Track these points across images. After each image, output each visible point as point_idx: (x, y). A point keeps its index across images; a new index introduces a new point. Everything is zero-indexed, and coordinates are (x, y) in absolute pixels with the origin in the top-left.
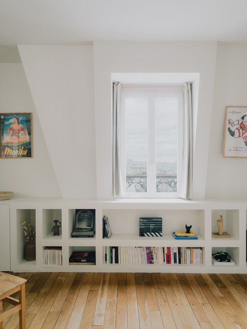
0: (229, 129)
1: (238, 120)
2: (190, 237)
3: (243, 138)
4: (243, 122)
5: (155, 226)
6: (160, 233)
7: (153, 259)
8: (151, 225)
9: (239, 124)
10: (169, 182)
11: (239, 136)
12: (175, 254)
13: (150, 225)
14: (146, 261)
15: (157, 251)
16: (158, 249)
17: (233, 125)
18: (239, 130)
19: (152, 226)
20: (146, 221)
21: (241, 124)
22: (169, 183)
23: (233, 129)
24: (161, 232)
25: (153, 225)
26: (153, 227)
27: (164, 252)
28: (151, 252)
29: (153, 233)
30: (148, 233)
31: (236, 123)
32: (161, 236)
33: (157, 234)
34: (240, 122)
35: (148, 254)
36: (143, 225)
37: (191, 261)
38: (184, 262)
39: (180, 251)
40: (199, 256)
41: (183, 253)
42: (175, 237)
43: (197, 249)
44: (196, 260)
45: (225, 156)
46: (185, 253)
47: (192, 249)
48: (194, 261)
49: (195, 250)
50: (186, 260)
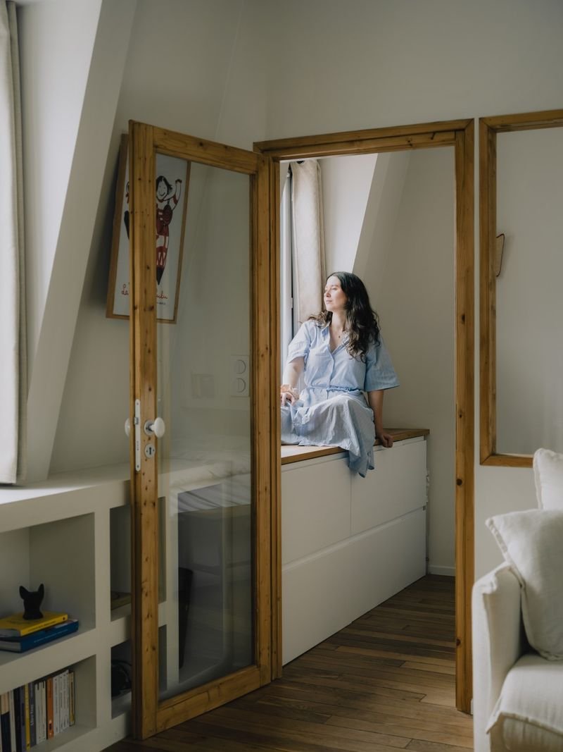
0: (127, 214)
12: (5, 719)
37: (49, 727)
38: (28, 742)
39: (19, 701)
40: (67, 696)
41: (27, 707)
42: (19, 644)
43: (61, 675)
44: (61, 714)
45: (116, 312)
46: (32, 701)
47: (48, 681)
48: (56, 725)
49: (57, 677)
50: (33, 729)
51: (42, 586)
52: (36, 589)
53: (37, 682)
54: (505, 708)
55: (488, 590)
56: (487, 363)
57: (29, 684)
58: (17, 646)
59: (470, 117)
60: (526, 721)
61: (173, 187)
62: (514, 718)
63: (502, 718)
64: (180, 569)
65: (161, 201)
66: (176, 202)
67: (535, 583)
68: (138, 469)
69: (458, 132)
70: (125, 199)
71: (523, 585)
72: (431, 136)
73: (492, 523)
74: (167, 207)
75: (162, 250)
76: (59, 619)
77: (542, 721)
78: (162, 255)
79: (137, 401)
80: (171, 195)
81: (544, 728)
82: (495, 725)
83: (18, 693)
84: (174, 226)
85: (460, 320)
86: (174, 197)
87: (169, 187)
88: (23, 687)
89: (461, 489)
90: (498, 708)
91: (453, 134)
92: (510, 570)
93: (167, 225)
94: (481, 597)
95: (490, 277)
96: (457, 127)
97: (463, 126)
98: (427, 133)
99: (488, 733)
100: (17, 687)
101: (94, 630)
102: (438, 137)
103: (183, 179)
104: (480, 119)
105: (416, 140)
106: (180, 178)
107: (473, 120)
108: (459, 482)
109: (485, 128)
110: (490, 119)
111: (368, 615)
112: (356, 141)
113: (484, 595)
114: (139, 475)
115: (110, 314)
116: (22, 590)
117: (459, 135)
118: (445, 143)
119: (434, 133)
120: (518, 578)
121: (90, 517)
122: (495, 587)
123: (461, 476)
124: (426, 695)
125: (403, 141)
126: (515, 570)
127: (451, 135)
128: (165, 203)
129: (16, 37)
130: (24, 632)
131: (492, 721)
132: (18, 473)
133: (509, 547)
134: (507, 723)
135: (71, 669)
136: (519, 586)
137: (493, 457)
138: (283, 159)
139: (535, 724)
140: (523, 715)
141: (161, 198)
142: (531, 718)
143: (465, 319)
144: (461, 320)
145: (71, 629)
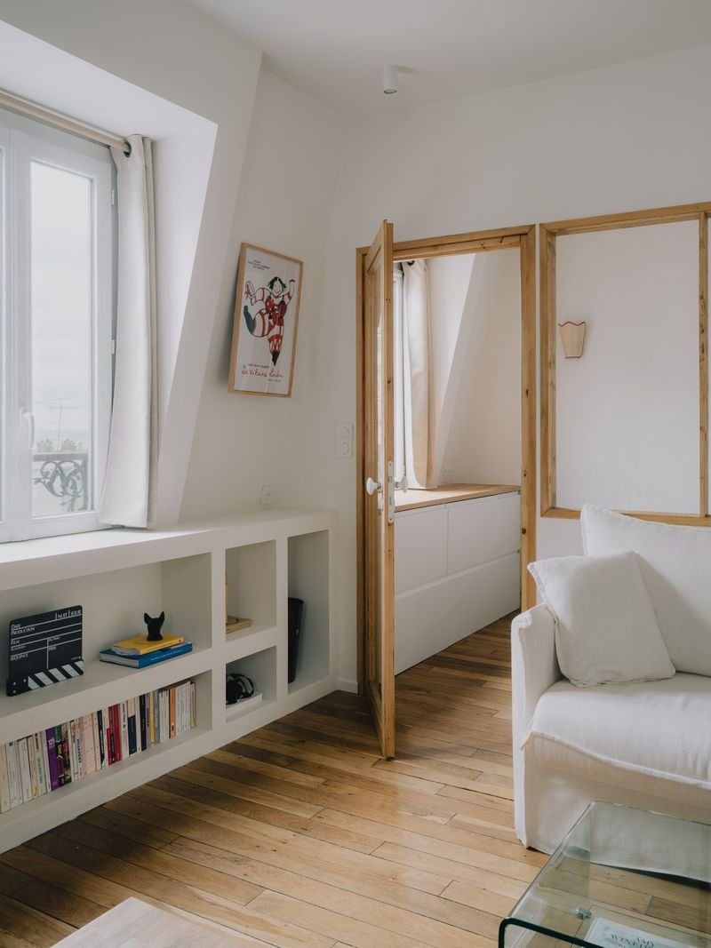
0: (246, 308)
1: (263, 289)
2: (175, 650)
3: (271, 340)
4: (272, 296)
5: (63, 639)
6: (77, 663)
7: (68, 766)
8: (49, 639)
9: (265, 300)
10: (45, 477)
11: (263, 336)
12: (131, 720)
13: (44, 643)
14: (49, 780)
15: (82, 729)
16: (84, 721)
17: (253, 301)
18: (262, 315)
19: (51, 643)
20: (31, 628)
21: (267, 300)
22: (47, 481)
23: (253, 312)
24: (78, 660)
25: (56, 638)
26: (53, 647)
27: (100, 728)
28: (61, 743)
29: (54, 672)
30: (41, 676)
31: (259, 296)
32: (81, 672)
33: (68, 668)
34: (267, 294)
35: (52, 753)
36: (22, 646)
37: (172, 728)
38: (153, 741)
39: (144, 706)
40: (189, 703)
41: (151, 711)
42: (137, 661)
43: (184, 685)
44: (182, 718)
45: (235, 388)
46: (157, 706)
47: (171, 691)
48: (178, 727)
49: (179, 687)
50: (157, 730)
51: (163, 614)
52: (158, 616)
53: (161, 690)
54: (535, 729)
55: (524, 625)
56: (546, 430)
57: (154, 692)
58: (136, 663)
59: (532, 223)
60: (553, 740)
61: (287, 285)
62: (542, 737)
63: (533, 736)
64: (289, 599)
65: (277, 297)
66: (290, 298)
67: (567, 621)
69: (522, 236)
70: (244, 296)
71: (556, 621)
72: (500, 240)
73: (532, 567)
74: (282, 302)
75: (279, 337)
76: (176, 641)
77: (567, 741)
78: (278, 341)
80: (286, 292)
81: (568, 747)
82: (527, 742)
83: (142, 699)
84: (289, 318)
85: (525, 394)
86: (288, 294)
87: (284, 286)
88: (148, 694)
89: (525, 536)
90: (530, 729)
91: (518, 237)
92: (546, 608)
93: (282, 317)
94: (517, 631)
95: (549, 358)
96: (521, 231)
97: (526, 231)
98: (497, 237)
99: (522, 749)
100: (142, 694)
101: (210, 649)
102: (506, 241)
103: (296, 279)
104: (541, 225)
105: (487, 244)
106: (295, 279)
107: (534, 225)
108: (524, 531)
109: (545, 232)
110: (549, 224)
111: (464, 641)
112: (439, 245)
113: (520, 629)
115: (232, 390)
116: (146, 617)
117: (524, 238)
118: (512, 245)
119: (503, 237)
120: (553, 617)
121: (206, 556)
122: (529, 623)
123: (525, 526)
124: (498, 711)
125: (478, 245)
126: (551, 609)
127: (517, 239)
128: (281, 299)
129: (150, 166)
130: (143, 652)
131: (525, 738)
132: (149, 519)
133: (546, 588)
134: (537, 741)
135: (192, 680)
136: (553, 622)
137: (552, 510)
138: (395, 260)
139: (559, 743)
140: (551, 734)
141: (276, 295)
142: (557, 737)
143: (528, 393)
145: (187, 649)
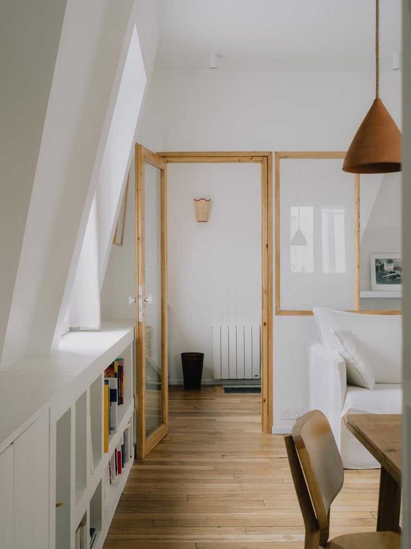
59: (271, 151)
68: (140, 321)
69: (265, 159)
72: (250, 158)
79: (140, 286)
89: (266, 327)
96: (263, 155)
97: (268, 154)
98: (249, 156)
102: (254, 159)
104: (276, 152)
105: (242, 159)
108: (265, 324)
109: (278, 157)
110: (281, 153)
114: (141, 324)
118: (256, 161)
119: (252, 157)
123: (265, 320)
125: (237, 159)
127: (261, 159)
137: (281, 312)
143: (268, 246)
144: (265, 247)
